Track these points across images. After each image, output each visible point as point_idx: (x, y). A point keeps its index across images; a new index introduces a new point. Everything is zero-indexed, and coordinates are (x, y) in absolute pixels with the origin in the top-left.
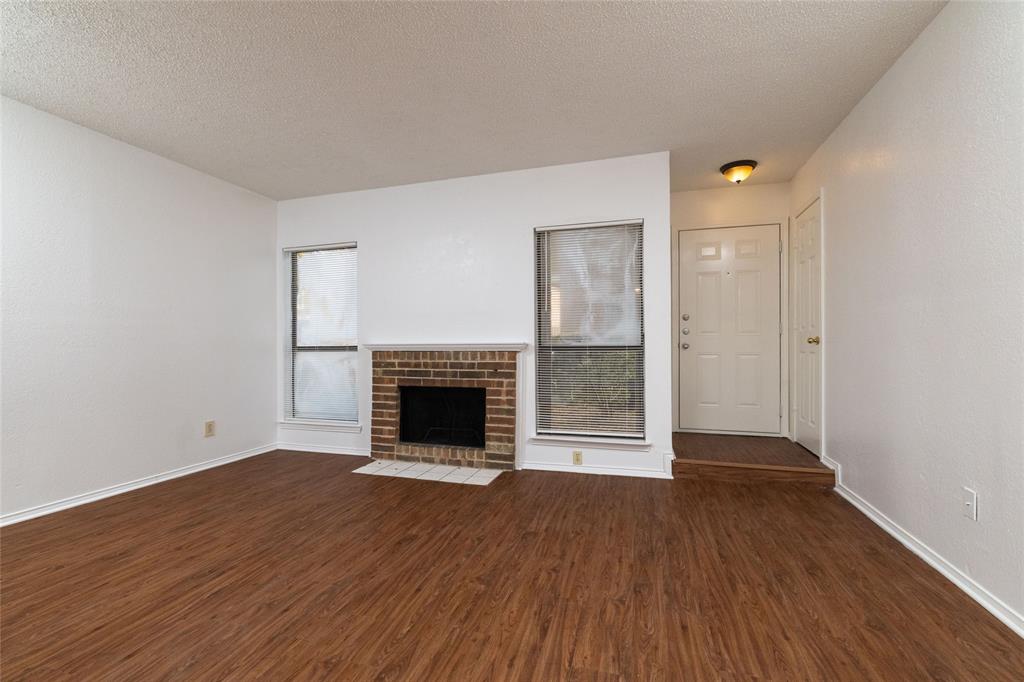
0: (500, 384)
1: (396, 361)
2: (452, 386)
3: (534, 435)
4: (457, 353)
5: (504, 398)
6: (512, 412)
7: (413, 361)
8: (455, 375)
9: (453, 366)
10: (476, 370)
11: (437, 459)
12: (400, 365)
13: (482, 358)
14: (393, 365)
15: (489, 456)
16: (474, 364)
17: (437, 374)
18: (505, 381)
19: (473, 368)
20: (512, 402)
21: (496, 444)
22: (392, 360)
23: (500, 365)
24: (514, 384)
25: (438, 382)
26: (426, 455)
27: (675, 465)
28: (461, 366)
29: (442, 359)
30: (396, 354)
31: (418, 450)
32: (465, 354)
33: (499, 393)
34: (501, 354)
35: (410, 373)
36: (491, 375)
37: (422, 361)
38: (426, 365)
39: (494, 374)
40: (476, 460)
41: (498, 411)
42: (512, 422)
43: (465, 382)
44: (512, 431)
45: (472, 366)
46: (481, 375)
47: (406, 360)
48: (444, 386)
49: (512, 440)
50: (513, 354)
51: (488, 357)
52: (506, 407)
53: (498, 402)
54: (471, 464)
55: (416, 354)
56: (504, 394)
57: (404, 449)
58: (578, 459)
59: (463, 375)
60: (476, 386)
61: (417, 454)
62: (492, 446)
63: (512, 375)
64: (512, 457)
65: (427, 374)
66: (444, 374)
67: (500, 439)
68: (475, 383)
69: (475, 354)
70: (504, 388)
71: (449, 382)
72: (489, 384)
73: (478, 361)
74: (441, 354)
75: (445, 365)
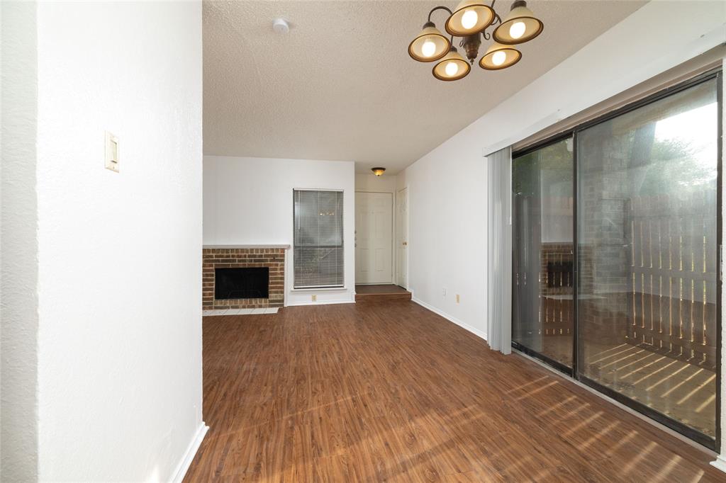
0: (277, 265)
1: (214, 255)
2: (249, 267)
3: (293, 290)
4: (252, 250)
5: (279, 272)
6: (283, 278)
7: (225, 254)
8: (251, 261)
9: (249, 256)
10: (263, 258)
11: (241, 306)
12: (216, 256)
13: (267, 252)
14: (212, 256)
15: (271, 301)
17: (239, 261)
18: (279, 263)
20: (283, 274)
21: (275, 295)
22: (211, 254)
23: (276, 256)
24: (283, 265)
25: (241, 265)
26: (233, 305)
27: (356, 297)
28: (255, 256)
29: (243, 253)
30: (214, 250)
31: (228, 302)
32: (257, 250)
33: (276, 269)
34: (277, 250)
35: (223, 261)
36: (271, 260)
37: (230, 254)
38: (233, 256)
39: (274, 260)
40: (263, 304)
41: (276, 278)
42: (283, 283)
43: (257, 265)
44: (283, 288)
45: (261, 256)
46: (267, 261)
47: (220, 254)
48: (244, 267)
49: (283, 292)
50: (283, 250)
51: (270, 251)
52: (280, 276)
53: (276, 274)
54: (260, 306)
55: (227, 250)
56: (278, 270)
57: (219, 303)
58: (314, 299)
59: (255, 261)
60: (263, 266)
61: (228, 305)
62: (272, 296)
63: (283, 260)
64: (283, 301)
65: (234, 261)
66: (244, 261)
67: (276, 292)
68: (263, 265)
69: (262, 250)
70: (279, 267)
71: (247, 265)
72: (271, 265)
73: (265, 253)
74: (242, 250)
75: (245, 256)
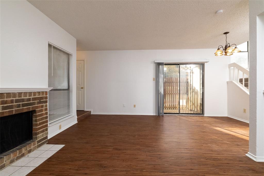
0: (42, 106)
2: (17, 113)
4: (20, 94)
5: (44, 112)
6: (47, 117)
8: (19, 106)
9: (17, 101)
10: (32, 102)
13: (34, 95)
15: (38, 142)
16: (30, 99)
17: (4, 108)
18: (44, 104)
19: (30, 101)
20: (47, 114)
21: (41, 134)
23: (42, 98)
24: (46, 106)
27: (77, 119)
28: (23, 100)
29: (10, 97)
32: (25, 94)
33: (42, 111)
34: (43, 92)
36: (38, 103)
39: (40, 102)
40: (32, 147)
41: (42, 119)
43: (25, 109)
45: (29, 100)
46: (34, 104)
48: (11, 114)
49: (47, 129)
50: (47, 93)
51: (37, 94)
52: (45, 116)
53: (42, 115)
54: (30, 151)
56: (44, 110)
58: (60, 127)
59: (23, 105)
60: (31, 110)
62: (39, 136)
63: (46, 102)
64: (47, 137)
66: (11, 107)
67: (43, 131)
68: (31, 108)
69: (30, 94)
70: (44, 108)
71: (14, 111)
72: (37, 107)
73: (33, 97)
74: (9, 95)
75: (12, 102)
